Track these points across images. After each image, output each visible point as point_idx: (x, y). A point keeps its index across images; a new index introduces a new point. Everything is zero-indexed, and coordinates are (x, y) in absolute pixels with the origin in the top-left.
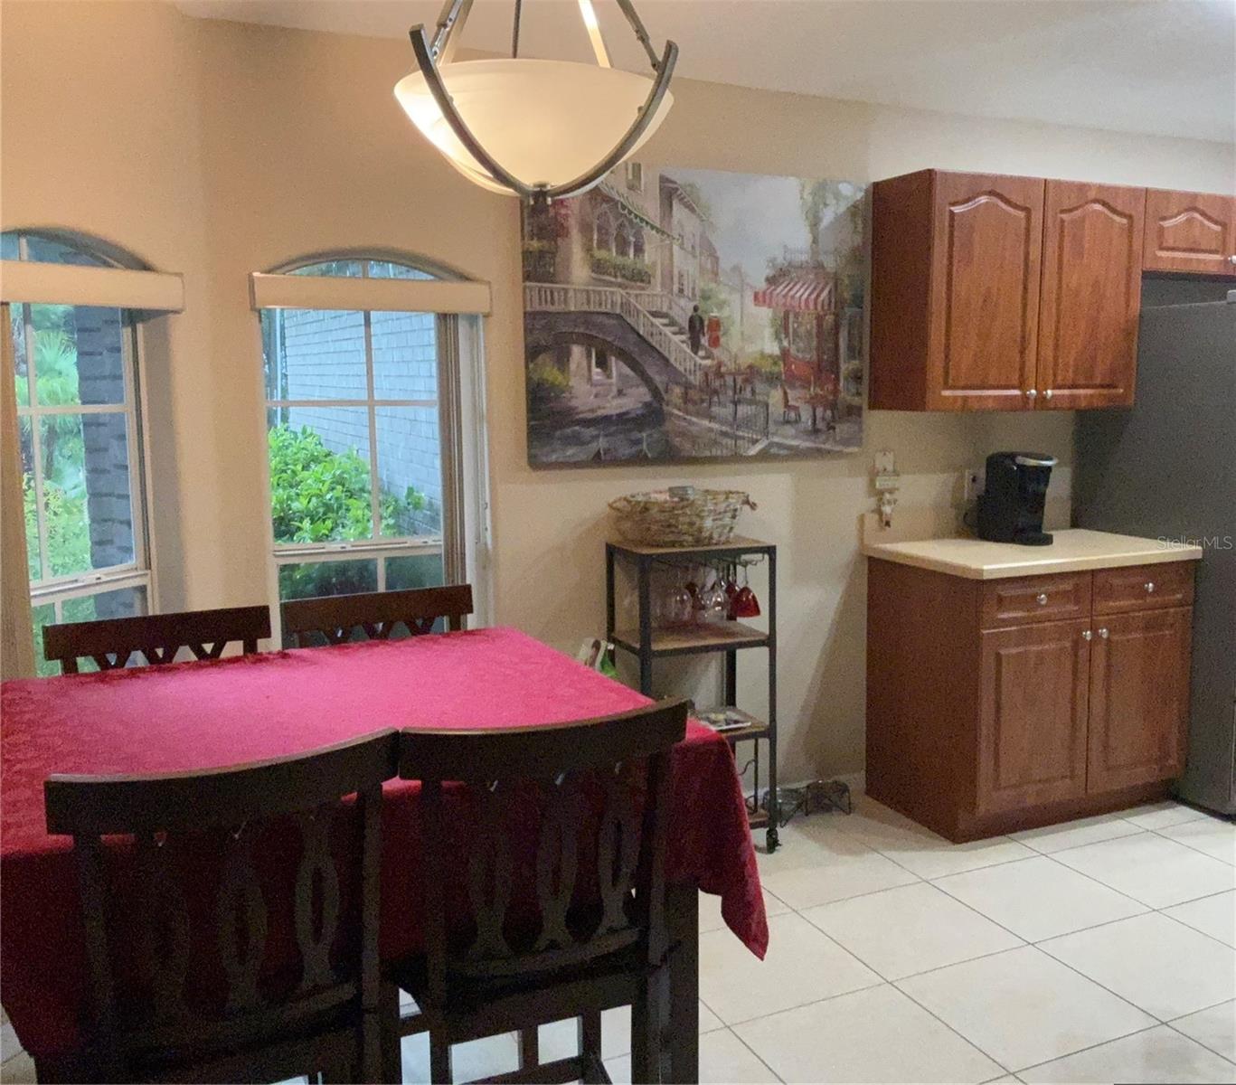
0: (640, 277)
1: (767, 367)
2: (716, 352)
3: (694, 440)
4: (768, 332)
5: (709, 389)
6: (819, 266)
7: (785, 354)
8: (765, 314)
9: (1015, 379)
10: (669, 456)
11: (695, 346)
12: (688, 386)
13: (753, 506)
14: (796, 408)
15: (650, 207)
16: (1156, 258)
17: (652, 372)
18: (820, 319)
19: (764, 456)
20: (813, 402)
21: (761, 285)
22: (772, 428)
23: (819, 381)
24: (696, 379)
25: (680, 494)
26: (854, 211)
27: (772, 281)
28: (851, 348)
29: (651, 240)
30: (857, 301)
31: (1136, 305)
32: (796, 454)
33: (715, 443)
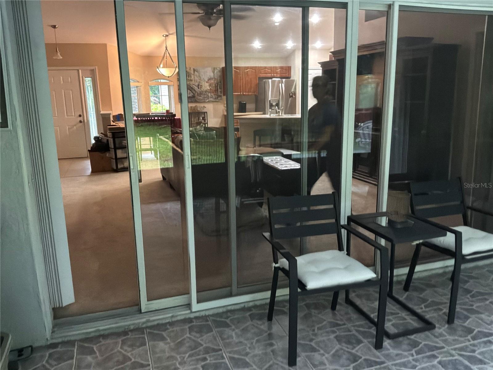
0: (191, 80)
1: (208, 91)
2: (201, 89)
3: (199, 100)
4: (208, 86)
5: (200, 94)
6: (215, 78)
7: (211, 89)
8: (208, 84)
9: (240, 92)
10: (196, 102)
11: (198, 88)
12: (198, 93)
13: (205, 107)
14: (212, 96)
15: (192, 72)
16: (260, 75)
17: (193, 91)
18: (215, 85)
19: (208, 102)
20: (215, 95)
21: (207, 81)
22: (209, 98)
23: (216, 92)
24: (199, 92)
25: (196, 106)
26: (219, 71)
27: (208, 80)
28: (220, 88)
29: (192, 76)
30: (220, 82)
31: (257, 82)
32: (213, 102)
33: (201, 100)
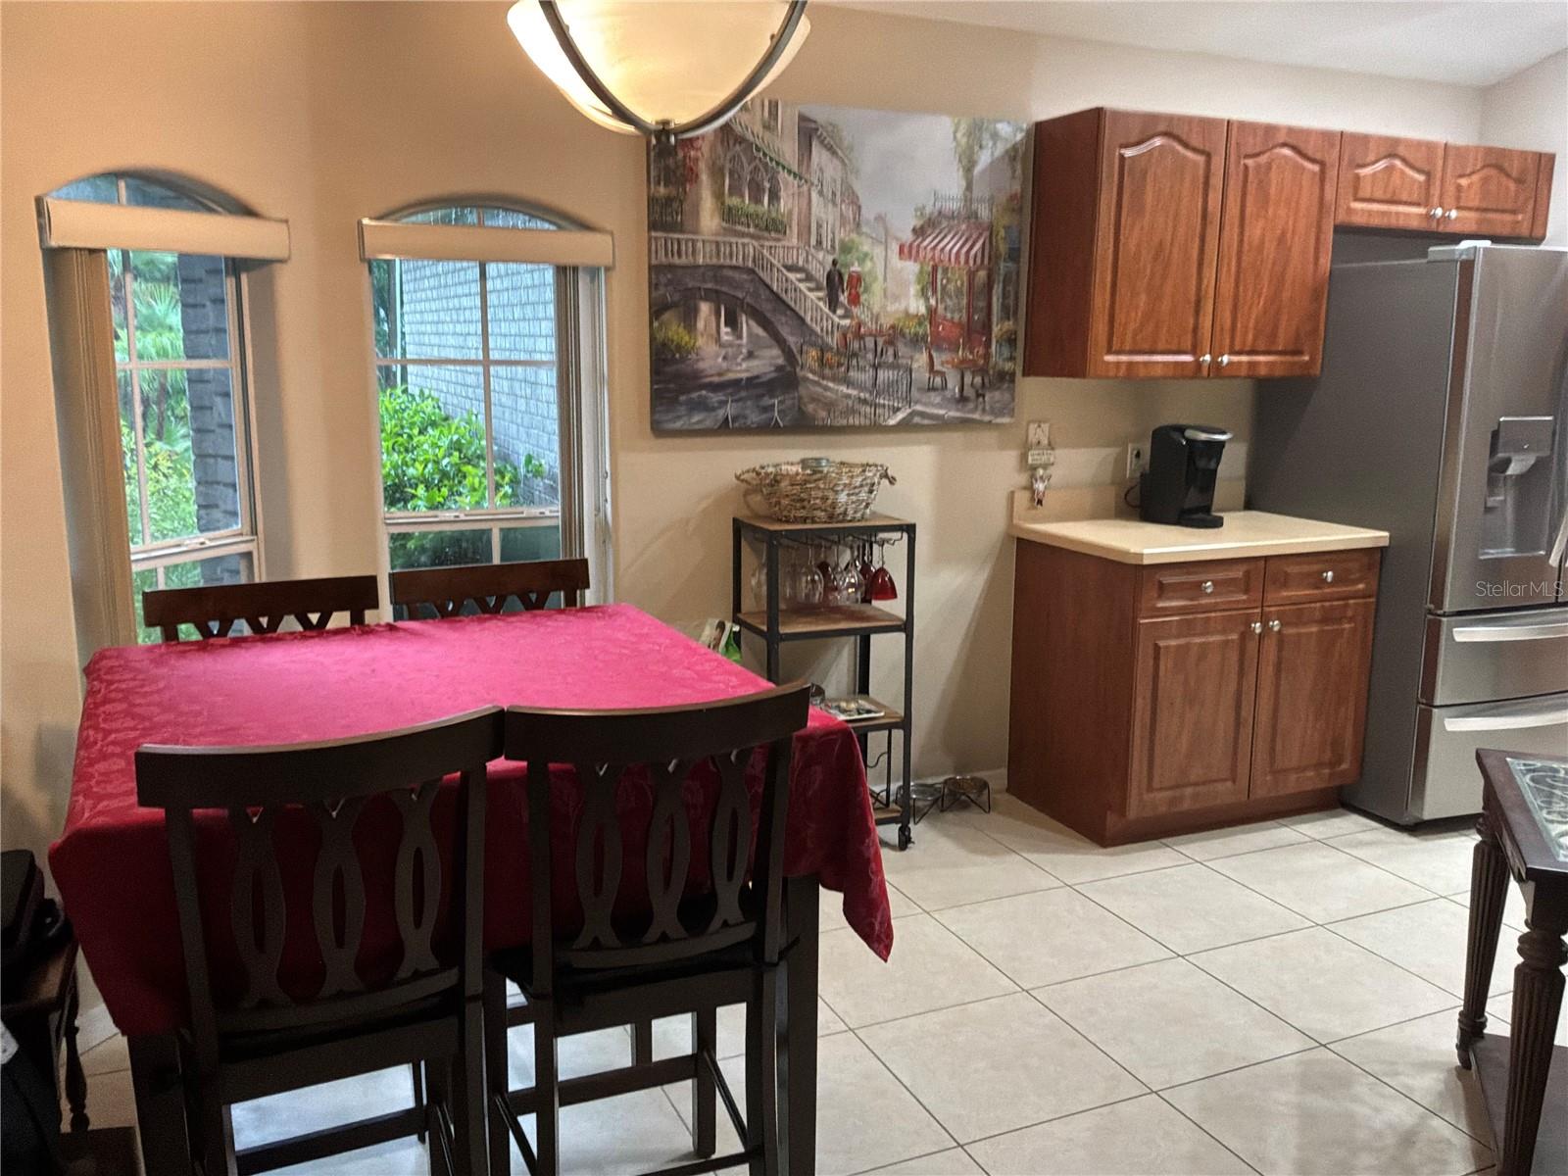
0: (775, 227)
1: (912, 328)
2: (856, 310)
3: (830, 406)
4: (914, 289)
5: (846, 353)
6: (972, 216)
7: (932, 312)
8: (911, 268)
9: (1188, 345)
10: (802, 425)
11: (833, 304)
12: (823, 349)
13: (892, 481)
14: (942, 374)
15: (787, 149)
16: (1349, 211)
17: (785, 332)
18: (972, 275)
19: (905, 426)
20: (962, 367)
21: (908, 236)
22: (915, 393)
23: (969, 344)
24: (833, 341)
25: (812, 466)
26: (1012, 155)
27: (919, 232)
28: (1005, 308)
29: (788, 185)
30: (1014, 255)
31: (1326, 261)
32: (942, 425)
33: (853, 411)
